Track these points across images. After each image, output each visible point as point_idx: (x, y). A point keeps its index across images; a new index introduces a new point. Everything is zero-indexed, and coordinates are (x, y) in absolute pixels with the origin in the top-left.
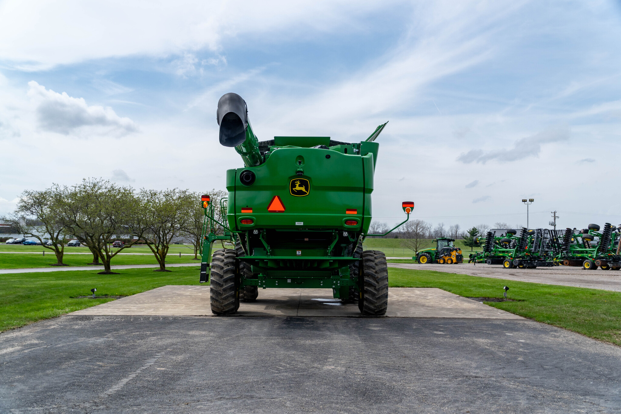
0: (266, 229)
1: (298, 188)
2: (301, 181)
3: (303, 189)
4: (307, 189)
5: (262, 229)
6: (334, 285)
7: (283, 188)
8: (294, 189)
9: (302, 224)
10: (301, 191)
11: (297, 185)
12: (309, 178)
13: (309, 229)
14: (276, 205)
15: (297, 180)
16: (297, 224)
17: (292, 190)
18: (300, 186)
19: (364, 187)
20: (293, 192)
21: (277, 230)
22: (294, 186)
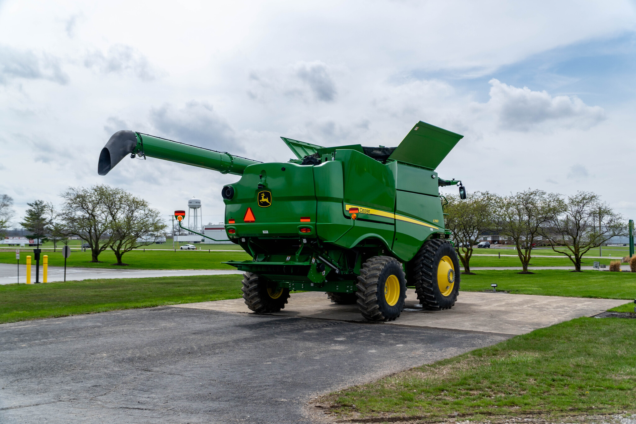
0: (251, 237)
1: (263, 200)
2: (265, 193)
3: (267, 200)
4: (269, 201)
5: (248, 237)
6: (348, 290)
7: (254, 200)
8: (260, 201)
9: (267, 232)
10: (266, 202)
11: (263, 197)
12: (270, 190)
13: (280, 237)
14: (249, 217)
15: (263, 192)
16: (264, 232)
17: (259, 202)
18: (265, 198)
19: (315, 196)
20: (260, 204)
21: (259, 238)
22: (260, 198)
